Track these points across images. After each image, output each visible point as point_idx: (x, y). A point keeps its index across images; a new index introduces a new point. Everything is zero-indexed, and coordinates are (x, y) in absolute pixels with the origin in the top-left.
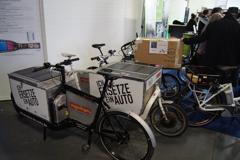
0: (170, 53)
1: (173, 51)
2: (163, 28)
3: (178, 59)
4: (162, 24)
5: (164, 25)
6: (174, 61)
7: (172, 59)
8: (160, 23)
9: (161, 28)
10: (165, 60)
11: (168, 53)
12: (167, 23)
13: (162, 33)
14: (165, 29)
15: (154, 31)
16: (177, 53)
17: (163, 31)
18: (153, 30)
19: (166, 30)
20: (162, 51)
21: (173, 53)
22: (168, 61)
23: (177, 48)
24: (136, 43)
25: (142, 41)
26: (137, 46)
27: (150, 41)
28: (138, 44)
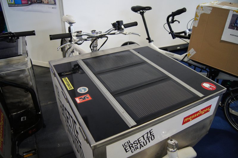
24: (197, 11)
25: (211, 9)
26: (198, 18)
27: (229, 11)
28: (200, 14)
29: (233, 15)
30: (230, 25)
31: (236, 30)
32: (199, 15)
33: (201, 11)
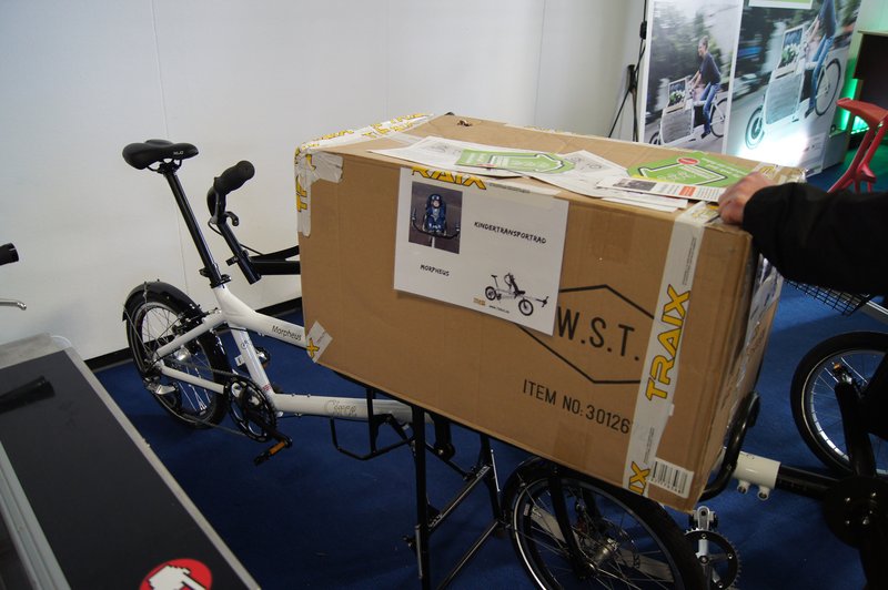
0: (583, 329)
1: (616, 312)
2: (815, 47)
3: (667, 408)
4: (816, 22)
5: (827, 28)
6: (624, 425)
7: (605, 398)
8: (798, 17)
9: (803, 45)
10: (531, 386)
11: (565, 322)
12: (850, 21)
13: (808, 73)
14: (833, 54)
15: (724, 58)
16: (655, 349)
17: (814, 65)
18: (718, 52)
19: (836, 61)
20: (503, 286)
21: (613, 336)
22: (569, 404)
23: (663, 299)
24: (299, 172)
25: (339, 161)
26: (307, 201)
27: (399, 170)
28: (309, 184)
29: (417, 189)
30: (411, 230)
31: (436, 247)
32: (307, 187)
33: (309, 174)
